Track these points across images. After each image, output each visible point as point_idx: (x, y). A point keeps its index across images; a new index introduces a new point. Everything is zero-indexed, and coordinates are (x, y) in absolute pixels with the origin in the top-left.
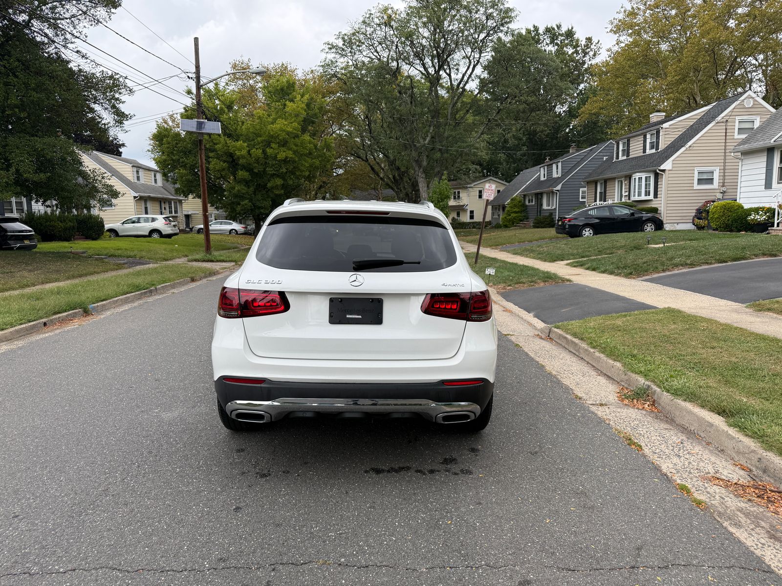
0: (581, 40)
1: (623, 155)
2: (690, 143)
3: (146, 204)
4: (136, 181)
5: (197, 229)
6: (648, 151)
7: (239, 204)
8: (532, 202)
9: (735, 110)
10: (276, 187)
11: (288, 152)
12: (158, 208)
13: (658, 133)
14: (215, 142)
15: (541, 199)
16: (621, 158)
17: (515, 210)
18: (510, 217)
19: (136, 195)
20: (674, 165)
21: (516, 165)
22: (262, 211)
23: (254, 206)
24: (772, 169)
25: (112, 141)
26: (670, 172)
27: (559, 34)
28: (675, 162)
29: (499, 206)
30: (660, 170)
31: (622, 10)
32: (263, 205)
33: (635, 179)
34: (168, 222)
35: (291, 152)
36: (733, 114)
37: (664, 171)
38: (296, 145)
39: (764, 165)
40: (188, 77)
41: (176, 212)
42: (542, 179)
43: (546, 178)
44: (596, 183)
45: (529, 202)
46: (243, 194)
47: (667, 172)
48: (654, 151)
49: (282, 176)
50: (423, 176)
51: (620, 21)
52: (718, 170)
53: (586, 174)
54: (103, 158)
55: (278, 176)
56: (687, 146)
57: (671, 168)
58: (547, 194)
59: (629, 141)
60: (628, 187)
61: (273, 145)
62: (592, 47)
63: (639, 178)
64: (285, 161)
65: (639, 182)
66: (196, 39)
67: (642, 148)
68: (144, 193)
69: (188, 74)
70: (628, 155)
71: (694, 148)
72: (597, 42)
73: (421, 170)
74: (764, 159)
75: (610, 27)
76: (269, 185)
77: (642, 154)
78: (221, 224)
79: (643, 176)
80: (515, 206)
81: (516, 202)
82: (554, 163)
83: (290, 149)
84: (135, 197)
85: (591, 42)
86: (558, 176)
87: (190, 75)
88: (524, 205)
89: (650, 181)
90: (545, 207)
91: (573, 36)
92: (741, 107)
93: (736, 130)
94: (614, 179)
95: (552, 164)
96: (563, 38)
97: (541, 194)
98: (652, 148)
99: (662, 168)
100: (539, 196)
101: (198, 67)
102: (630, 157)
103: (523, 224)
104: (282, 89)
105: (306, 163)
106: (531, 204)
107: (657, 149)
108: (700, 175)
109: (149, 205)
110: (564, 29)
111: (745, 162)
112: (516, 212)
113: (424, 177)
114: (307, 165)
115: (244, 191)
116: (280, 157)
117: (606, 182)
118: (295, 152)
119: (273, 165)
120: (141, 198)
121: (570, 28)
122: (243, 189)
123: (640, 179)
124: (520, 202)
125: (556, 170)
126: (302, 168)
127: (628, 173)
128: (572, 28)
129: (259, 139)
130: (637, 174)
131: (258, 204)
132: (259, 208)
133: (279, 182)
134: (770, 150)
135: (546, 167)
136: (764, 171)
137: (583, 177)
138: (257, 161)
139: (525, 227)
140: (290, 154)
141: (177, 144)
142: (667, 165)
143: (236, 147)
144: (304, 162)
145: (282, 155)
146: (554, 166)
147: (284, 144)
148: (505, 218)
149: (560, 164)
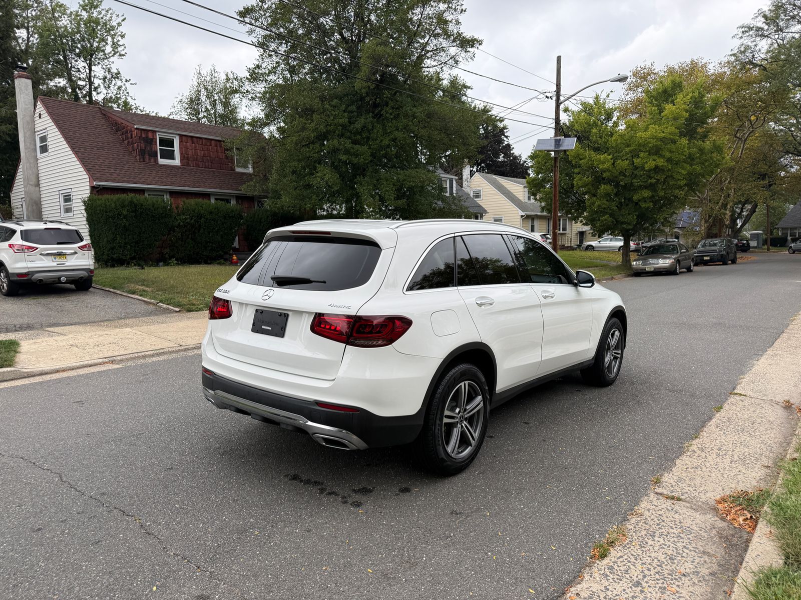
3: (533, 222)
4: (527, 200)
5: (586, 246)
7: (599, 220)
10: (644, 200)
11: (658, 160)
12: (546, 226)
14: (581, 157)
19: (523, 214)
22: (624, 226)
23: (616, 221)
25: (523, 164)
32: (626, 220)
34: (545, 239)
35: (662, 160)
38: (671, 152)
40: (547, 97)
41: (564, 229)
46: (604, 208)
49: (652, 187)
54: (500, 181)
55: (646, 187)
61: (642, 154)
64: (657, 169)
66: (559, 58)
68: (532, 211)
69: (546, 94)
76: (635, 198)
78: (611, 241)
83: (662, 156)
84: (522, 216)
87: (549, 95)
101: (558, 85)
104: (665, 91)
105: (683, 171)
109: (536, 223)
114: (684, 172)
115: (604, 206)
116: (647, 167)
118: (669, 160)
119: (641, 176)
120: (528, 217)
122: (604, 204)
126: (677, 176)
129: (627, 149)
131: (621, 219)
132: (622, 223)
133: (646, 193)
138: (622, 173)
140: (661, 162)
141: (545, 163)
143: (600, 160)
144: (680, 170)
145: (651, 164)
147: (656, 151)
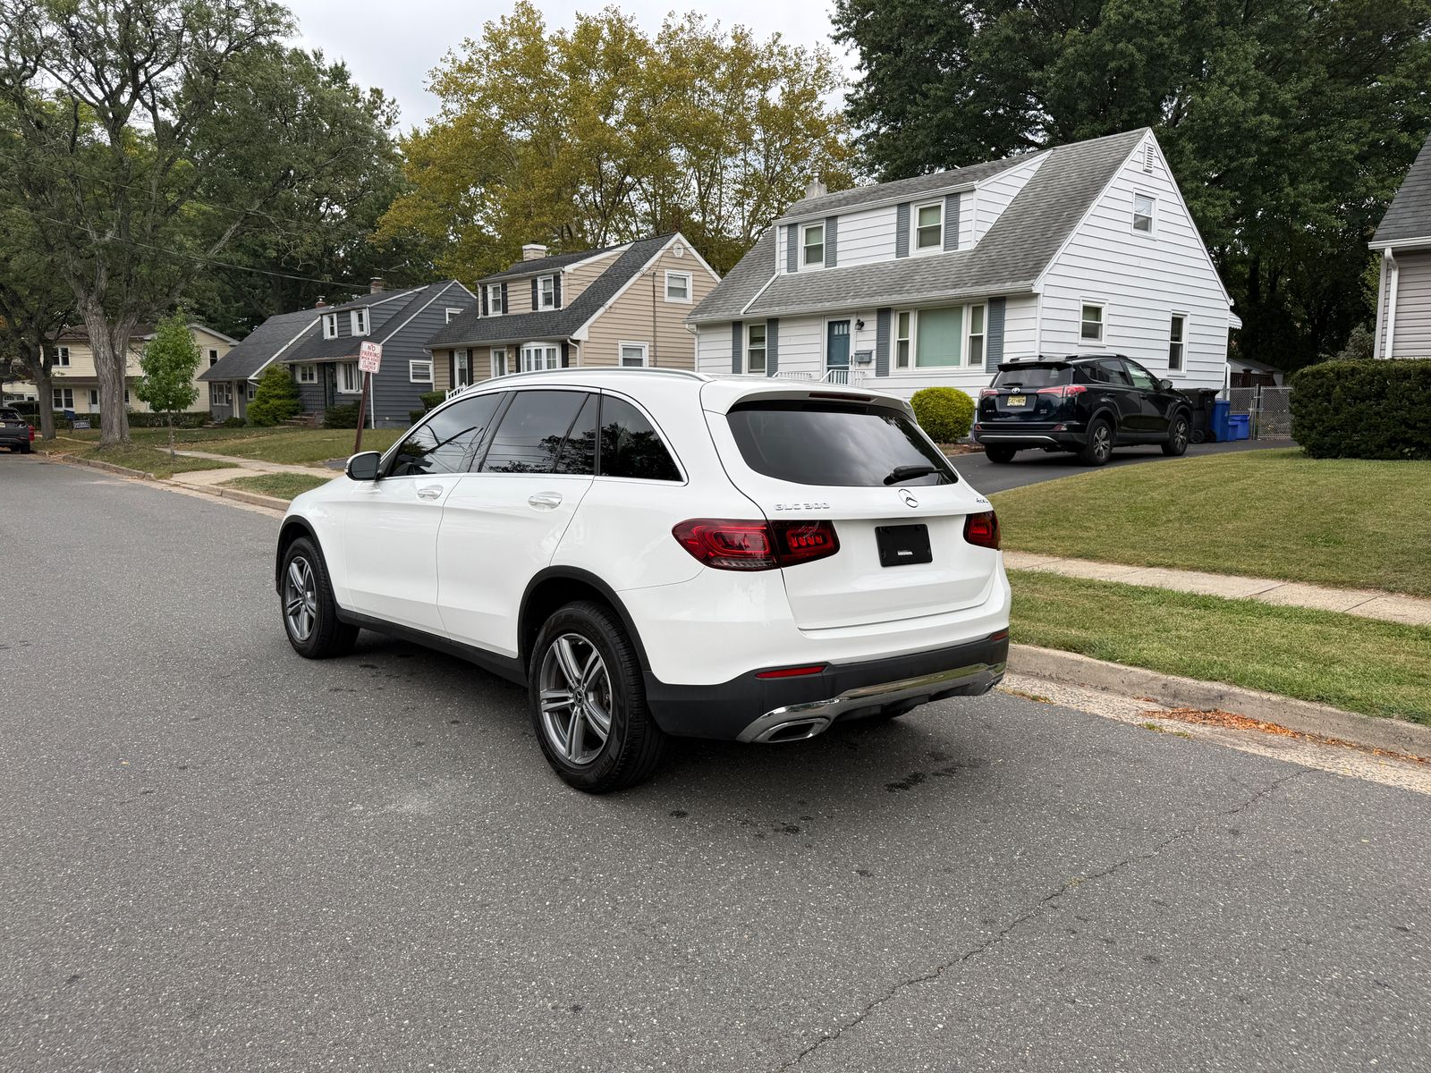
0: (362, 90)
1: (495, 309)
2: (610, 302)
6: (542, 308)
8: (312, 378)
9: (663, 259)
13: (557, 279)
15: (333, 375)
16: (492, 313)
17: (276, 392)
18: (267, 406)
20: (592, 335)
21: (242, 304)
24: (740, 352)
26: (587, 345)
27: (319, 69)
28: (592, 330)
29: (229, 382)
30: (572, 341)
31: (450, 57)
33: (529, 352)
36: (662, 264)
37: (577, 342)
39: (730, 345)
42: (327, 335)
43: (336, 336)
44: (451, 353)
45: (304, 379)
47: (582, 344)
48: (551, 308)
50: (99, 310)
51: (446, 75)
52: (647, 347)
53: (430, 336)
56: (607, 307)
57: (587, 339)
58: (345, 365)
59: (504, 287)
60: (514, 363)
62: (384, 107)
63: (536, 350)
65: (536, 357)
67: (531, 301)
70: (505, 310)
71: (617, 311)
72: (391, 101)
73: (94, 298)
74: (730, 336)
75: (431, 82)
77: (531, 311)
79: (544, 347)
80: (276, 384)
81: (277, 377)
82: (353, 309)
85: (380, 99)
86: (362, 334)
88: (293, 384)
89: (554, 357)
90: (342, 388)
91: (346, 79)
92: (670, 255)
93: (666, 290)
94: (487, 348)
95: (349, 311)
96: (326, 78)
97: (333, 365)
98: (548, 302)
99: (575, 337)
100: (328, 369)
102: (510, 313)
103: (301, 419)
106: (308, 382)
107: (558, 304)
108: (626, 352)
110: (328, 63)
111: (704, 338)
112: (278, 397)
113: (101, 312)
117: (470, 352)
121: (340, 65)
123: (538, 352)
124: (285, 377)
125: (357, 323)
127: (515, 340)
128: (343, 65)
130: (533, 344)
134: (737, 325)
135: (335, 316)
136: (730, 353)
137: (425, 341)
139: (305, 427)
142: (581, 334)
146: (354, 316)
148: (258, 407)
149: (366, 313)
